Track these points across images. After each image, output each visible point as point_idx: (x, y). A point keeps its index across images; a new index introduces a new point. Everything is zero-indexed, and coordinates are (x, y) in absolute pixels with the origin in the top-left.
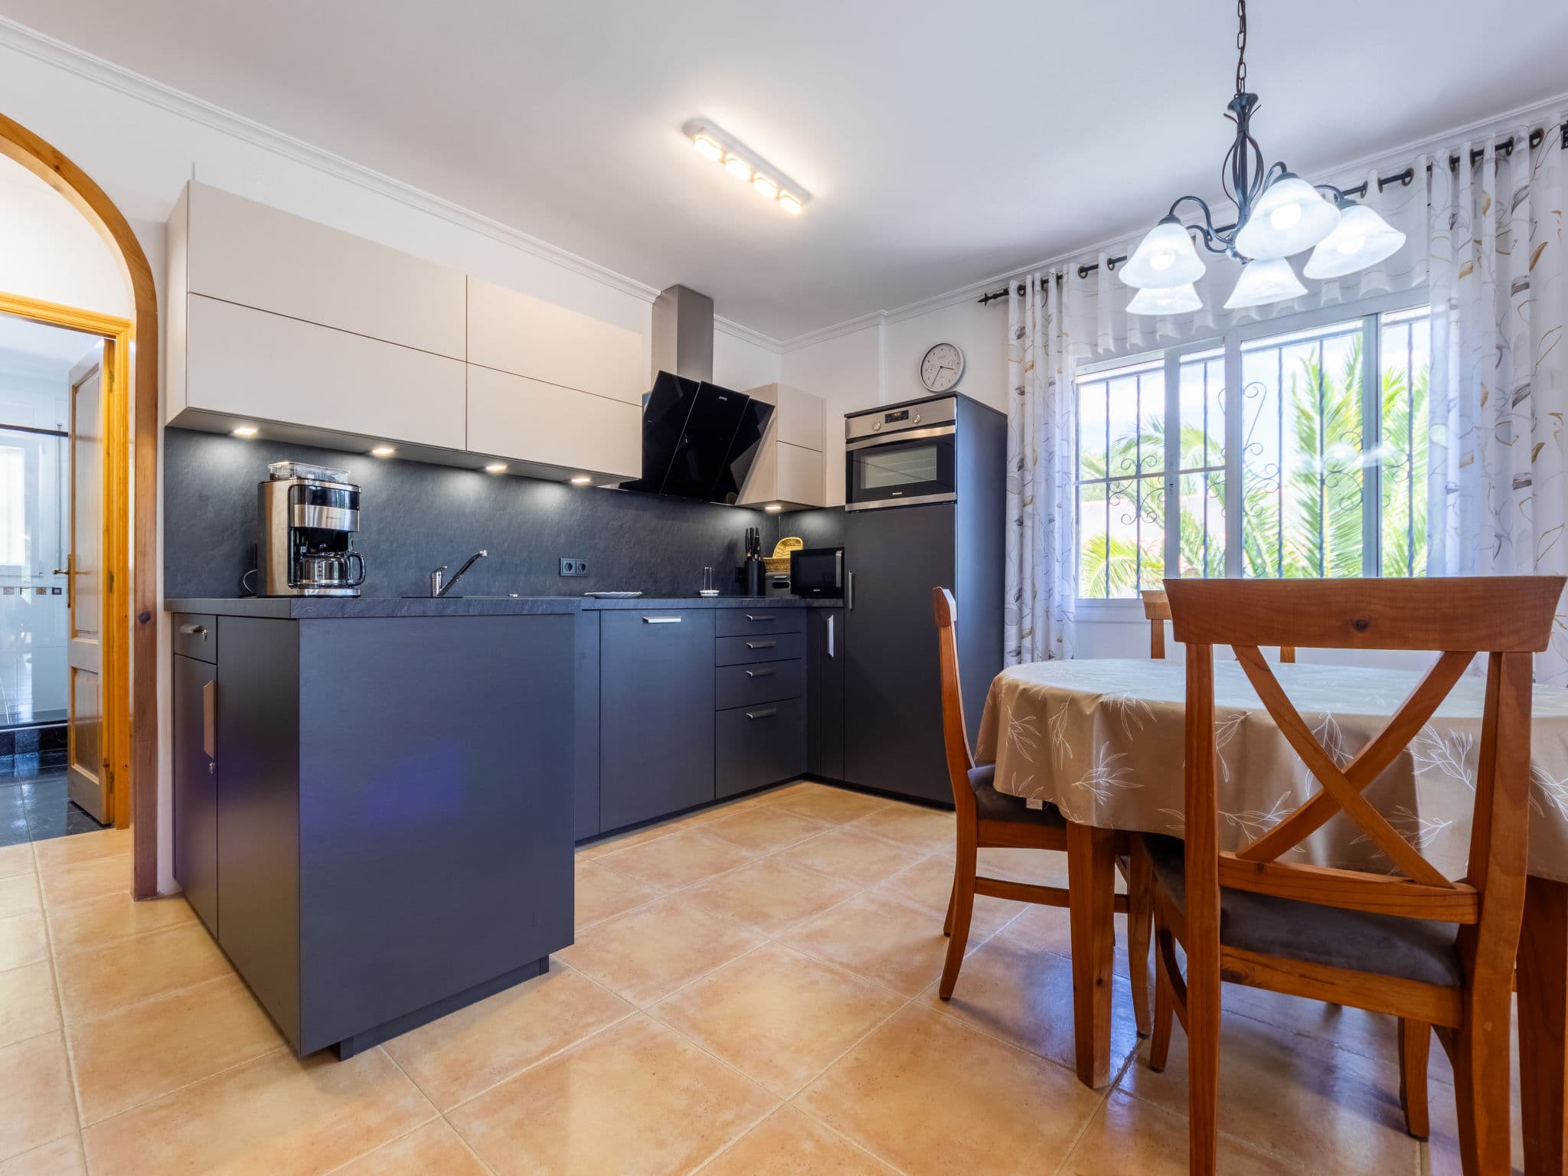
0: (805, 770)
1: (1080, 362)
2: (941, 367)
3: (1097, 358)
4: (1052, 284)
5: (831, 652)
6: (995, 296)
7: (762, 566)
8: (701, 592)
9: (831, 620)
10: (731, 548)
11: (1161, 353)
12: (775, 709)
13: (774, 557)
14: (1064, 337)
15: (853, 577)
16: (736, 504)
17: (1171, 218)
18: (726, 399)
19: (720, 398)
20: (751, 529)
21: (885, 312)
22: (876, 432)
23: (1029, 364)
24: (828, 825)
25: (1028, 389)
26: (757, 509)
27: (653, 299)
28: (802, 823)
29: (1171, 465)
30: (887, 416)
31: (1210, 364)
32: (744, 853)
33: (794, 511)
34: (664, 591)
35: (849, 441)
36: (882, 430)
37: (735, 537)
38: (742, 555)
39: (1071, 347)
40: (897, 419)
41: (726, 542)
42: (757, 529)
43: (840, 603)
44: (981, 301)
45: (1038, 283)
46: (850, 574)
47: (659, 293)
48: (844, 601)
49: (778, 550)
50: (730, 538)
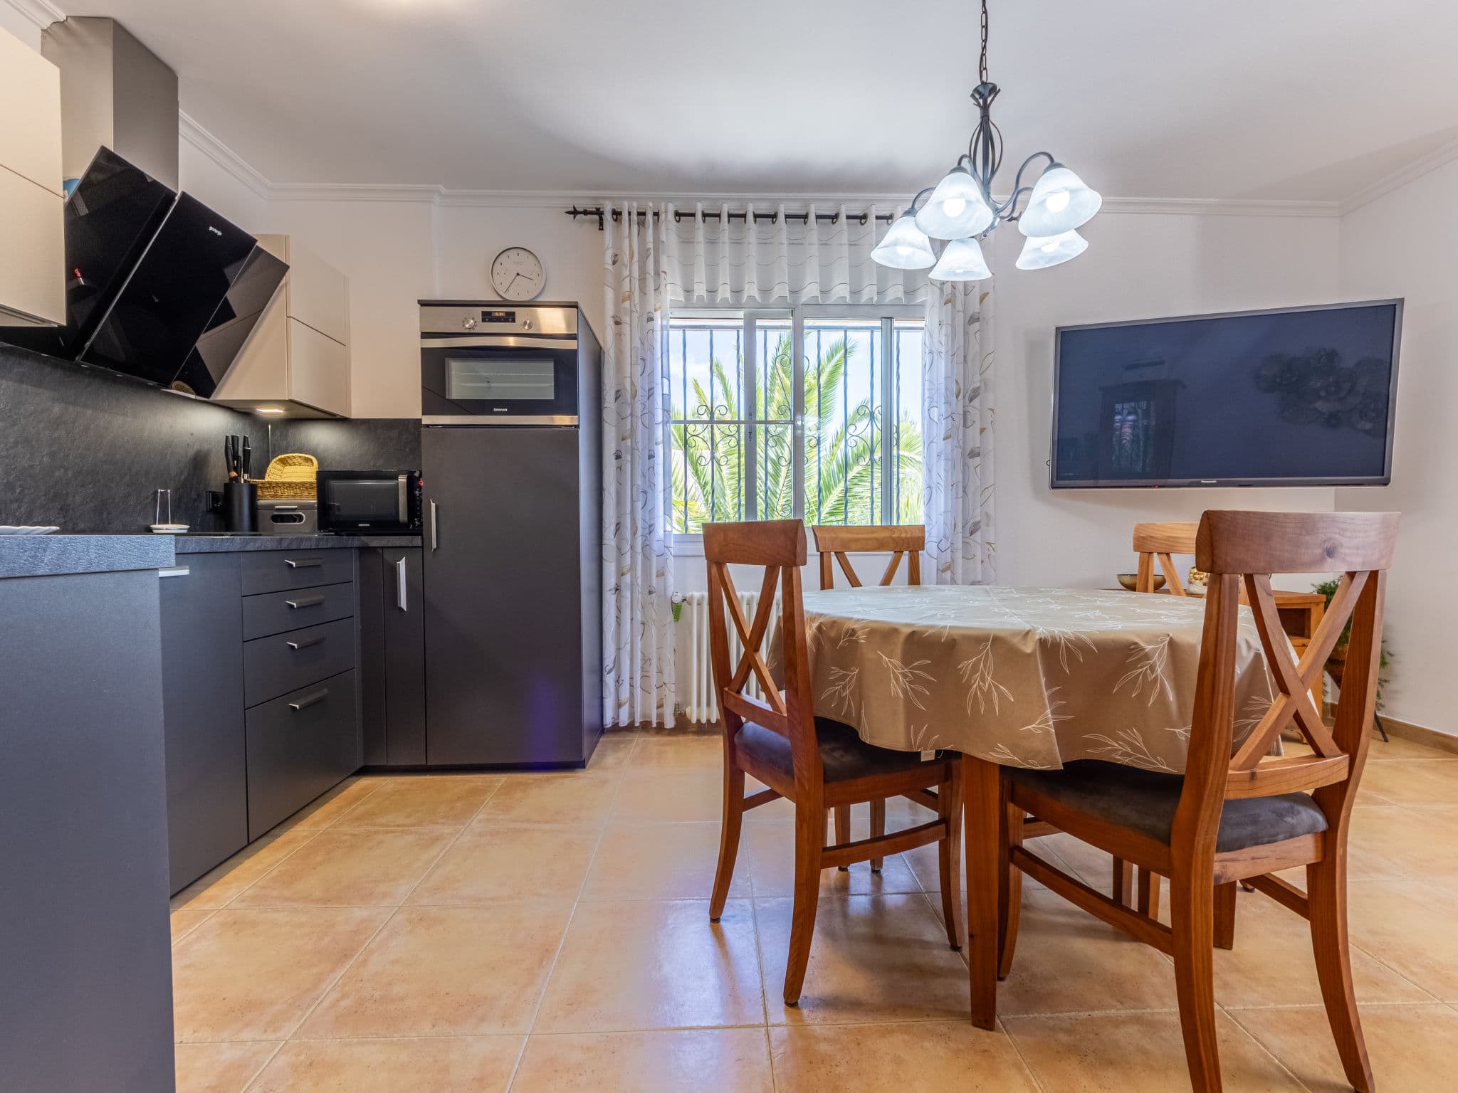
0: (360, 764)
1: (676, 305)
2: (518, 274)
3: (687, 305)
4: (650, 217)
5: (403, 604)
6: (585, 213)
7: (253, 489)
8: (153, 526)
9: (402, 564)
10: (199, 462)
11: (741, 314)
12: (326, 690)
13: (267, 479)
14: (663, 275)
15: (437, 507)
16: (212, 398)
17: (959, 168)
18: (220, 233)
19: (211, 228)
20: (233, 437)
21: (444, 190)
22: (467, 331)
23: (627, 294)
24: (447, 830)
25: (626, 319)
26: (241, 411)
27: (47, 23)
28: (409, 838)
29: (750, 415)
30: (484, 314)
31: (769, 333)
32: (360, 913)
33: (301, 416)
34: (82, 526)
35: (425, 335)
36: (477, 330)
37: (206, 447)
38: (218, 473)
39: (669, 287)
40: (498, 320)
41: (191, 453)
42: (245, 438)
43: (417, 541)
44: (569, 213)
45: (634, 213)
46: (433, 505)
47: (62, 16)
48: (422, 539)
49: (273, 470)
50: (196, 447)
